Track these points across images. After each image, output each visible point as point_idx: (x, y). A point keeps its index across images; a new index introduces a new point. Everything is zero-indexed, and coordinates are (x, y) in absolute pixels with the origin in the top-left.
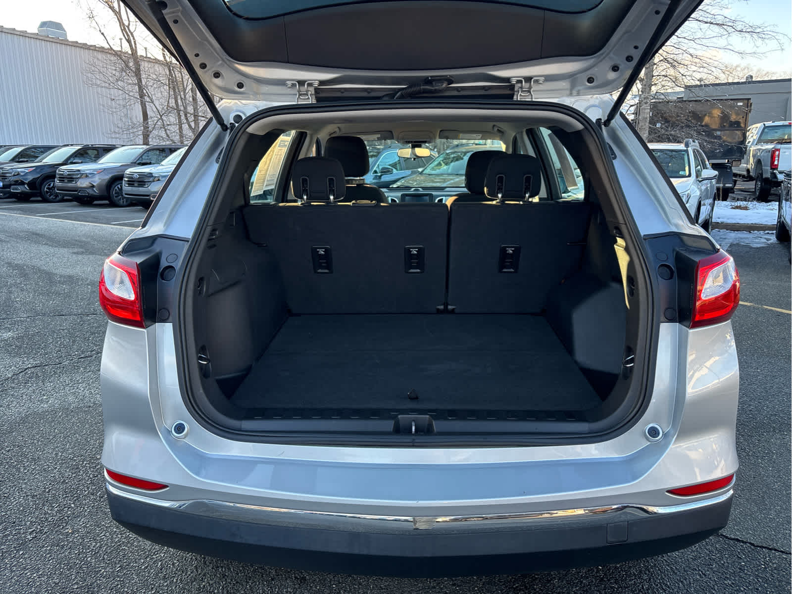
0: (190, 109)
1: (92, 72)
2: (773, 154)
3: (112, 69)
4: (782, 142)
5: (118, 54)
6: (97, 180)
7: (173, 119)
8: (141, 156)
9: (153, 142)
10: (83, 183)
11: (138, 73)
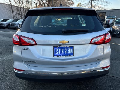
0: (21, 14)
1: (4, 8)
2: (109, 20)
3: (8, 7)
4: (110, 19)
5: (9, 5)
6: (6, 25)
7: (18, 15)
8: (13, 21)
9: (15, 19)
10: (4, 25)
11: (12, 8)
